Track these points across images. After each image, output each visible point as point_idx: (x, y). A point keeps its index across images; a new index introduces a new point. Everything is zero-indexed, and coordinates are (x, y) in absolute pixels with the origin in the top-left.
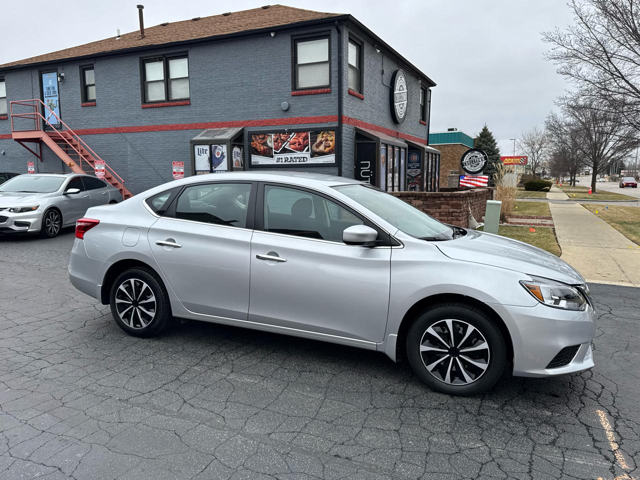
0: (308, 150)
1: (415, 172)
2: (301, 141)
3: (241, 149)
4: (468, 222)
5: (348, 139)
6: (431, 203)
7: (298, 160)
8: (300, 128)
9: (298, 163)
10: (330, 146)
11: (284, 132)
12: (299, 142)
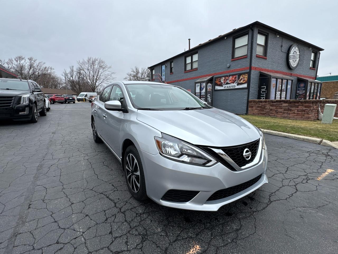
0: (236, 83)
1: (302, 92)
2: (234, 79)
3: (211, 84)
4: (318, 115)
5: (254, 77)
6: (293, 105)
7: (232, 87)
8: (234, 74)
9: (232, 88)
10: (245, 80)
11: (227, 76)
12: (233, 79)
